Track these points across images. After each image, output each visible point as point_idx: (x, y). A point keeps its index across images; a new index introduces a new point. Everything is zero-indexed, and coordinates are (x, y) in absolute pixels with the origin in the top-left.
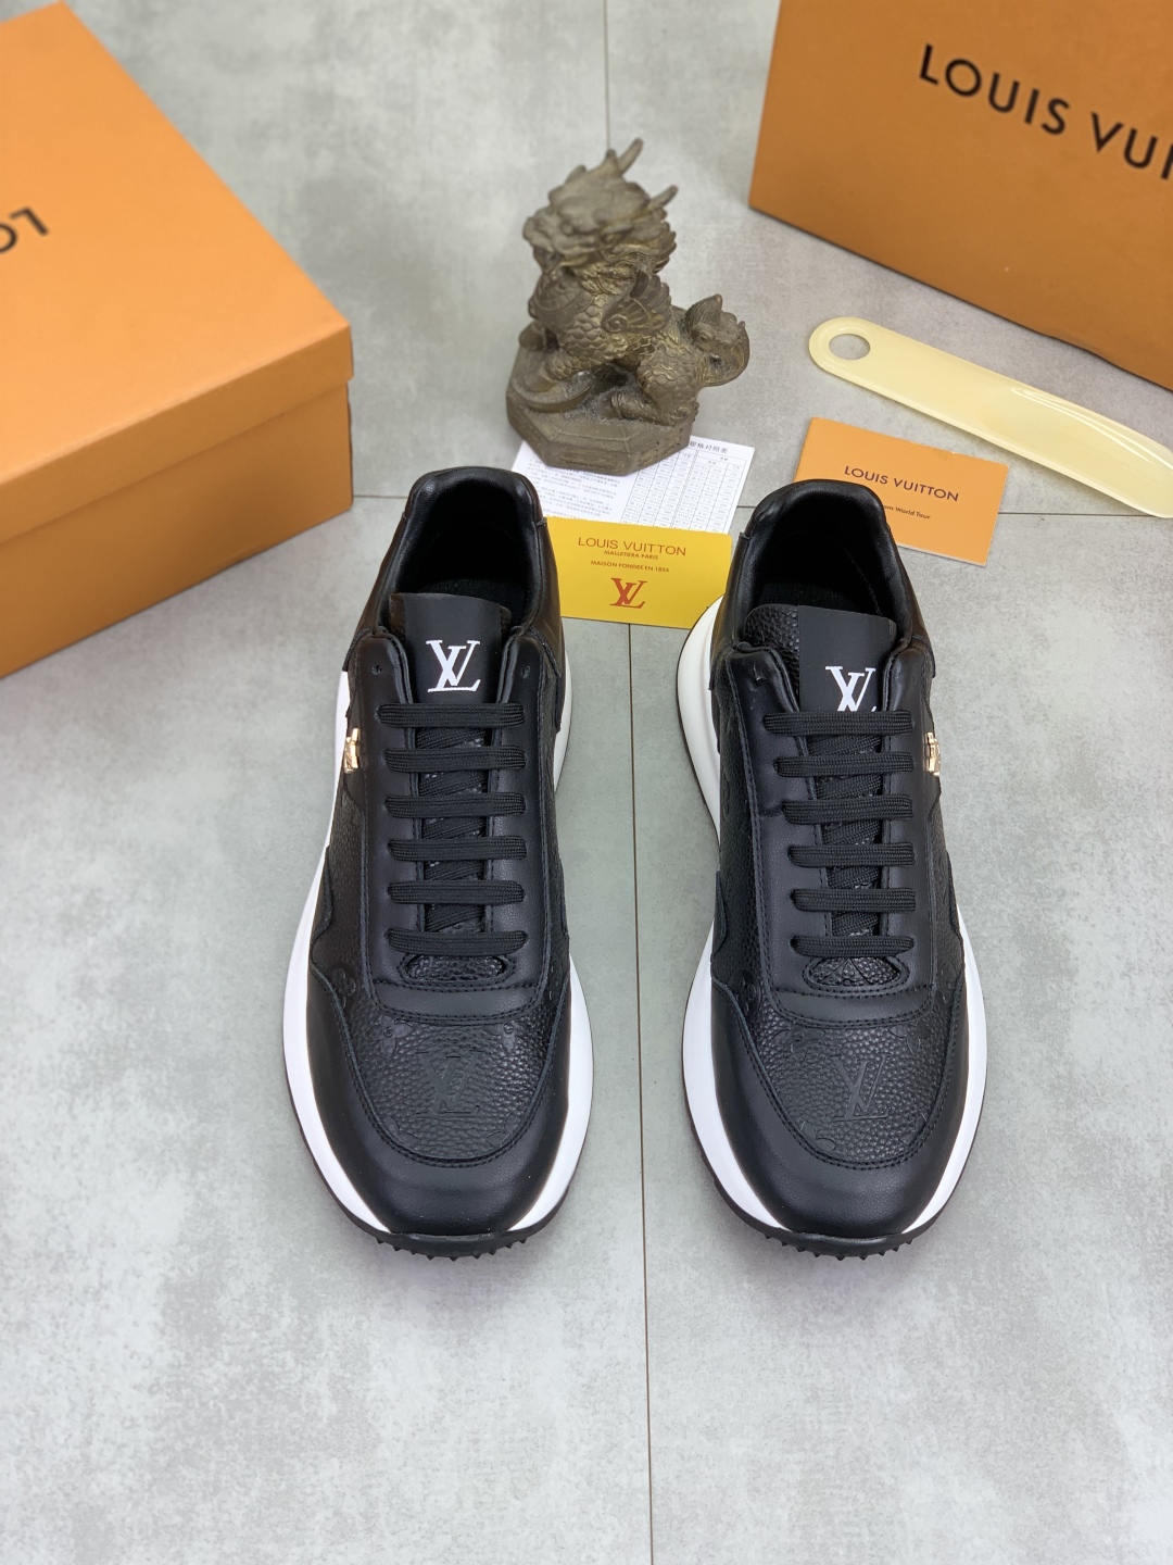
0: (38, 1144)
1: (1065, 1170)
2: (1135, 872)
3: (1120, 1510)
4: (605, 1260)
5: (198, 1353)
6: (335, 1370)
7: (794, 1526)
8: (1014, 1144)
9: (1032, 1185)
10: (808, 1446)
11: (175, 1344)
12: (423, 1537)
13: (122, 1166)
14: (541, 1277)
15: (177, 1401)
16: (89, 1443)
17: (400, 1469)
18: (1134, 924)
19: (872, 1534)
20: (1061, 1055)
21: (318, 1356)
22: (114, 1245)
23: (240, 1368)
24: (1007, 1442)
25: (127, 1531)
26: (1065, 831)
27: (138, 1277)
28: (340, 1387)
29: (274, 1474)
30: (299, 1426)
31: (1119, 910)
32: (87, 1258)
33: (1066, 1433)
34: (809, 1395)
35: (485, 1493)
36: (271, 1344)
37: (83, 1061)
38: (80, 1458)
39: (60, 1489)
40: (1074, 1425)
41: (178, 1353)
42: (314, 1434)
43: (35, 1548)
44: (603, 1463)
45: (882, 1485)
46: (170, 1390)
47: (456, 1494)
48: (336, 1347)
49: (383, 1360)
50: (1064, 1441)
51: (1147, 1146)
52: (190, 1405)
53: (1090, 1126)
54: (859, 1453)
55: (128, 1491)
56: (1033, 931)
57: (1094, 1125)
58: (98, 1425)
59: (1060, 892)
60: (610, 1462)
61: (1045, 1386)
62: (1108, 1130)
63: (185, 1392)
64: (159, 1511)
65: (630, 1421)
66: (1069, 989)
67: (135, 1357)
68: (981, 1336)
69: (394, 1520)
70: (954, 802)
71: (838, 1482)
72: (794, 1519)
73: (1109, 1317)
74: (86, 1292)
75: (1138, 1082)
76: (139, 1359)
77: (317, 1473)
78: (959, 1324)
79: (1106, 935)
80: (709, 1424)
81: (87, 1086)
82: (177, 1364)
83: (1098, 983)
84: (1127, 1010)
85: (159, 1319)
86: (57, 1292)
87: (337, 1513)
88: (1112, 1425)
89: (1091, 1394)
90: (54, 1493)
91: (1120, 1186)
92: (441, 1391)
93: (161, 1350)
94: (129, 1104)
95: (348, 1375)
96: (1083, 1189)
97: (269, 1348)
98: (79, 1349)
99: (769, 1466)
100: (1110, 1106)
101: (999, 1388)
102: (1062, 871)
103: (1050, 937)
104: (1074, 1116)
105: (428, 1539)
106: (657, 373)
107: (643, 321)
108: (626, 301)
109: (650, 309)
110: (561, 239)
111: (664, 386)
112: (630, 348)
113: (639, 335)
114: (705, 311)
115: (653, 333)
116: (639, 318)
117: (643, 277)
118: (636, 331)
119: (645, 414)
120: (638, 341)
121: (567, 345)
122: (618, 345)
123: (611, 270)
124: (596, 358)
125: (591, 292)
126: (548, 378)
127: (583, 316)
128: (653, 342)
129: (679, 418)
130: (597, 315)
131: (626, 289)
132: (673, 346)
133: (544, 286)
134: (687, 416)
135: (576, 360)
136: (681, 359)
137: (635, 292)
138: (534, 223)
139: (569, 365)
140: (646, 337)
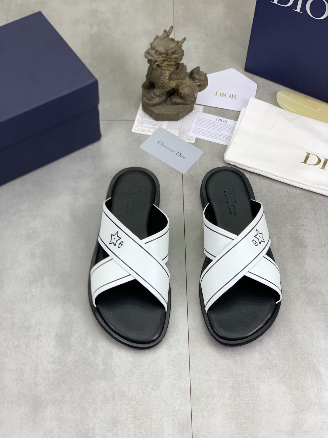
0: (21, 297)
1: (304, 300)
2: (323, 219)
3: (321, 393)
4: (177, 326)
5: (66, 353)
7: (230, 398)
9: (295, 305)
10: (234, 376)
11: (59, 351)
12: (128, 402)
13: (44, 303)
15: (60, 366)
16: (36, 378)
17: (121, 383)
18: (323, 233)
19: (252, 400)
20: (303, 269)
22: (42, 324)
23: (77, 357)
24: (289, 375)
25: (47, 401)
26: (303, 208)
27: (49, 333)
28: (105, 361)
29: (87, 385)
30: (94, 372)
31: (319, 229)
32: (35, 328)
33: (305, 372)
34: (234, 362)
35: (145, 389)
36: (86, 350)
37: (33, 275)
38: (33, 382)
39: (28, 390)
40: (307, 370)
41: (60, 353)
42: (98, 374)
43: (22, 406)
44: (177, 381)
45: (255, 387)
46: (58, 363)
47: (137, 390)
48: (104, 351)
49: (116, 354)
50: (305, 374)
51: (327, 293)
52: (64, 367)
53: (311, 288)
54: (248, 378)
55: (47, 391)
56: (295, 235)
58: (38, 373)
59: (302, 225)
60: (179, 381)
61: (299, 359)
62: (316, 289)
63: (62, 363)
64: (55, 396)
65: (185, 370)
66: (305, 251)
67: (49, 354)
68: (281, 346)
69: (120, 397)
70: (272, 201)
72: (230, 396)
73: (317, 340)
74: (35, 337)
75: (325, 276)
77: (98, 385)
78: (275, 342)
79: (315, 236)
80: (206, 371)
81: (34, 281)
82: (60, 356)
83: (313, 249)
84: (321, 257)
85: (55, 344)
86: (27, 337)
87: (104, 396)
88: (318, 370)
89: (312, 361)
90: (26, 391)
91: (320, 305)
92: (132, 362)
94: (46, 286)
95: (107, 358)
96: (309, 305)
98: (33, 353)
99: (223, 382)
100: (317, 283)
101: (287, 360)
102: (303, 219)
103: (300, 237)
104: (307, 286)
105: (129, 402)
106: (185, 91)
107: (179, 77)
108: (174, 71)
109: (181, 73)
110: (156, 56)
111: (187, 94)
112: (176, 85)
113: (179, 81)
114: (196, 72)
115: (182, 79)
116: (178, 76)
117: (179, 64)
118: (178, 79)
119: (182, 102)
120: (178, 83)
121: (159, 86)
122: (173, 84)
123: (170, 63)
124: (168, 89)
125: (165, 70)
126: (154, 96)
127: (163, 77)
128: (182, 82)
129: (191, 102)
130: (166, 76)
131: (174, 68)
132: (188, 82)
133: (151, 71)
134: (194, 102)
135: (162, 90)
136: (190, 86)
137: (177, 68)
138: (148, 53)
139: (160, 91)
140: (181, 81)
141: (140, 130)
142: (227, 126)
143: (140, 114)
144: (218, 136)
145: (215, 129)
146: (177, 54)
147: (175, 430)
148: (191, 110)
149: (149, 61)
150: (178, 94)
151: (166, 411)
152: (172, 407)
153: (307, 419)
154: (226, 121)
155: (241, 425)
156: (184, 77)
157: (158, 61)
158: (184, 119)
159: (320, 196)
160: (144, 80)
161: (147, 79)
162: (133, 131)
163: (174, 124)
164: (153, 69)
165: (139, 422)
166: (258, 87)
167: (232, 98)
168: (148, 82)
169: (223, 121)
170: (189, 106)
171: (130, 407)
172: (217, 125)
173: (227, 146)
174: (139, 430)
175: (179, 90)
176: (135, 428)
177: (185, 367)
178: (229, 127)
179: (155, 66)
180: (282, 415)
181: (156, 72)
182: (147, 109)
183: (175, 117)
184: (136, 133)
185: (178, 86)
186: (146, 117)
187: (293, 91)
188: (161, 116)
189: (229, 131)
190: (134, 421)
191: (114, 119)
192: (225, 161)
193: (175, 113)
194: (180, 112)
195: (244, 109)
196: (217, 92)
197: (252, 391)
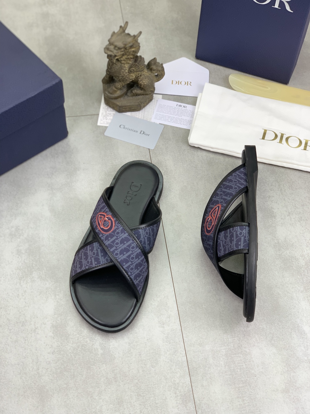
0: (13, 294)
1: (280, 266)
2: (287, 189)
3: (307, 349)
4: (167, 304)
5: (64, 342)
6: (101, 342)
7: (226, 366)
8: (267, 261)
9: (273, 271)
10: (226, 345)
11: (58, 341)
12: (130, 381)
13: (36, 297)
14: (151, 311)
15: (60, 355)
16: (39, 369)
17: (121, 365)
18: (289, 202)
19: (246, 365)
20: (275, 237)
21: (95, 339)
22: (37, 317)
23: (75, 344)
24: (276, 337)
25: (52, 391)
26: (268, 181)
27: (45, 325)
28: (102, 346)
29: (89, 370)
30: (93, 357)
31: (284, 199)
32: (30, 322)
33: (291, 333)
34: (224, 332)
35: (145, 367)
36: (83, 337)
37: (21, 271)
38: (37, 373)
39: (32, 382)
40: (293, 331)
41: (58, 343)
42: (98, 359)
43: (28, 398)
44: (174, 356)
45: (246, 352)
46: (58, 353)
47: (137, 369)
50: (291, 335)
51: (300, 258)
52: (64, 356)
53: (285, 254)
54: (239, 345)
55: (51, 380)
57: (286, 254)
58: (40, 364)
59: (269, 197)
60: (176, 355)
61: (284, 322)
62: (290, 255)
63: (62, 352)
64: (60, 384)
65: (179, 344)
66: (275, 221)
67: (47, 346)
68: (266, 311)
69: (122, 378)
71: (235, 353)
72: (225, 364)
73: (297, 302)
74: (32, 330)
75: (296, 242)
76: (48, 346)
77: (100, 369)
79: (282, 206)
80: (200, 343)
81: (24, 277)
82: (59, 345)
83: (282, 218)
84: (290, 224)
85: (52, 335)
86: (24, 331)
87: (107, 378)
88: (302, 329)
89: (296, 322)
90: (31, 383)
91: (295, 269)
92: (129, 343)
93: (54, 343)
94: (35, 280)
95: (104, 342)
96: (286, 270)
97: (82, 338)
98: (32, 346)
99: (217, 351)
100: (290, 249)
101: (272, 324)
102: (269, 191)
103: (268, 208)
104: (281, 253)
105: (132, 381)
106: (144, 82)
107: (139, 69)
108: (133, 64)
109: (140, 65)
110: (115, 51)
111: (146, 85)
112: (135, 77)
113: (138, 73)
114: (153, 63)
115: (141, 71)
116: (137, 68)
117: (137, 57)
118: (137, 71)
119: (142, 93)
120: (137, 74)
121: (120, 79)
122: (133, 76)
123: (128, 57)
124: (128, 81)
125: (124, 64)
126: (116, 89)
127: (123, 71)
128: (141, 74)
129: (151, 92)
130: (126, 70)
131: (133, 61)
132: (146, 74)
133: (110, 65)
134: (153, 91)
135: (122, 83)
136: (149, 77)
137: (136, 61)
138: (107, 49)
139: (121, 84)
140: (139, 73)
141: (106, 123)
142: (187, 111)
143: (103, 108)
144: (178, 120)
145: (176, 115)
146: (135, 48)
147: (178, 402)
148: (151, 100)
149: (109, 56)
150: (137, 86)
151: (167, 385)
152: (173, 381)
153: (298, 376)
154: (186, 106)
155: (239, 389)
156: (143, 69)
157: (117, 56)
158: (146, 109)
159: (282, 168)
160: (104, 74)
161: (107, 74)
162: (99, 124)
163: (137, 114)
164: (113, 63)
165: (143, 399)
166: (210, 72)
167: (188, 85)
168: (108, 76)
169: (182, 106)
170: (149, 96)
171: (132, 386)
172: (177, 110)
173: (189, 130)
174: (144, 406)
175: (139, 82)
176: (140, 405)
177: (179, 342)
178: (189, 112)
179: (115, 61)
180: (275, 375)
181: (116, 66)
182: (109, 102)
183: (138, 108)
184: (102, 126)
185: (137, 78)
186: (109, 110)
187: (242, 73)
188: (124, 108)
189: (189, 116)
190: (139, 399)
191: (79, 115)
192: (190, 144)
193: (137, 104)
194: (141, 103)
195: (200, 94)
196: (173, 81)
197: (245, 356)
